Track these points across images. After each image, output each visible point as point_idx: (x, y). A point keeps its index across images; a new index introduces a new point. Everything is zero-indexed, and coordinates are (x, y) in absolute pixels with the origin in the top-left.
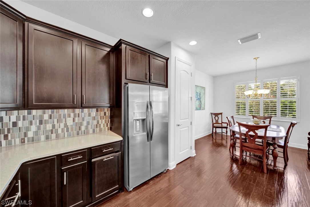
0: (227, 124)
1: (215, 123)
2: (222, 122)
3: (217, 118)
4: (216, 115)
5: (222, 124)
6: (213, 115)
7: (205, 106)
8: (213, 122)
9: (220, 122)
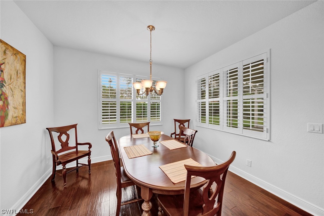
0: (88, 146)
1: (60, 151)
2: (77, 144)
3: (64, 138)
4: (63, 130)
5: (76, 147)
6: (53, 133)
7: (24, 111)
8: (53, 149)
9: (72, 143)
